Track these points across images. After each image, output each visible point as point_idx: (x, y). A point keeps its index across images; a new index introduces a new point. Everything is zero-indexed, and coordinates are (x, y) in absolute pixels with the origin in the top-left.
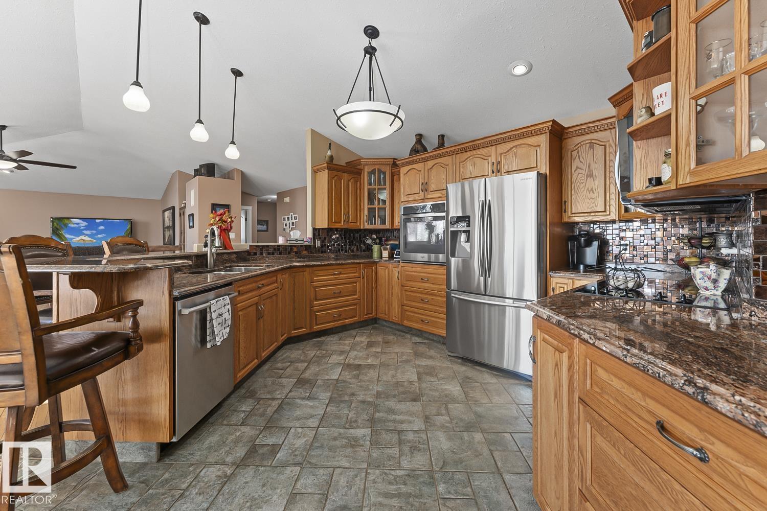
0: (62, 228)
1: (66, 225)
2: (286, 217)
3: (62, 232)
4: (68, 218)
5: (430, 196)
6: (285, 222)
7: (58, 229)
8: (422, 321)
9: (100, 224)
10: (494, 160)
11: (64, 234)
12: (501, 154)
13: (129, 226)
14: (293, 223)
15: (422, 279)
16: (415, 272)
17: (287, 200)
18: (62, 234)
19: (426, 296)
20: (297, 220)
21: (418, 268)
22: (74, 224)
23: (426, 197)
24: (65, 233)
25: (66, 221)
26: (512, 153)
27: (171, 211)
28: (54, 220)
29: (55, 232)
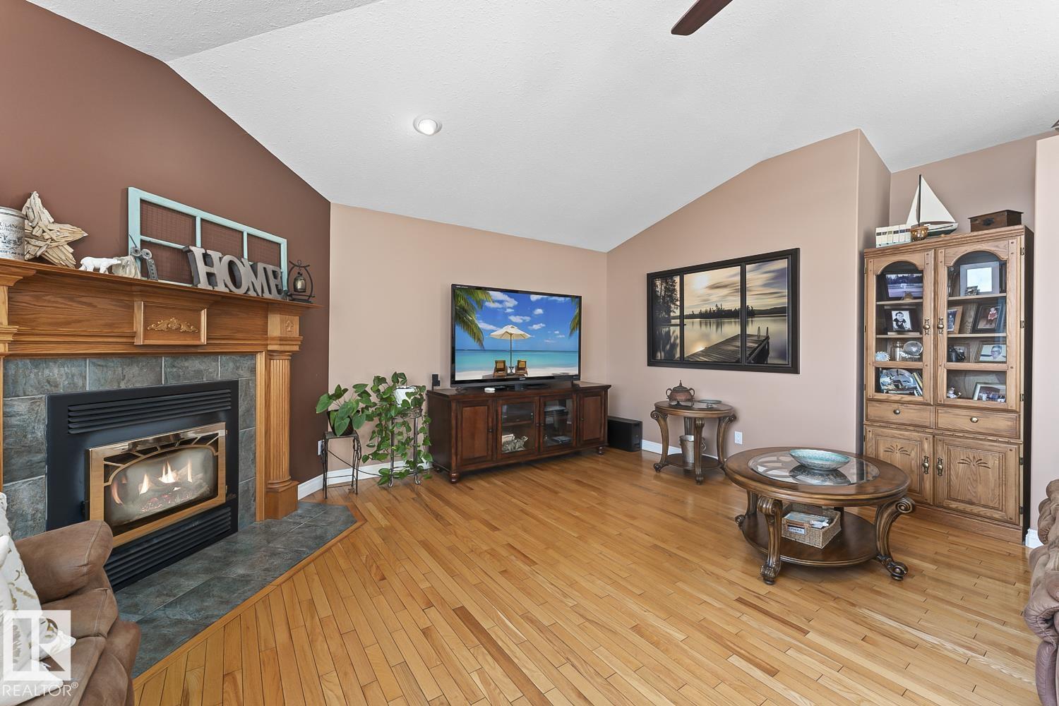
0: (473, 308)
1: (480, 303)
3: (472, 318)
4: (485, 289)
7: (466, 311)
11: (476, 322)
18: (472, 322)
24: (478, 319)
25: (480, 295)
27: (783, 264)
28: (458, 292)
29: (459, 317)
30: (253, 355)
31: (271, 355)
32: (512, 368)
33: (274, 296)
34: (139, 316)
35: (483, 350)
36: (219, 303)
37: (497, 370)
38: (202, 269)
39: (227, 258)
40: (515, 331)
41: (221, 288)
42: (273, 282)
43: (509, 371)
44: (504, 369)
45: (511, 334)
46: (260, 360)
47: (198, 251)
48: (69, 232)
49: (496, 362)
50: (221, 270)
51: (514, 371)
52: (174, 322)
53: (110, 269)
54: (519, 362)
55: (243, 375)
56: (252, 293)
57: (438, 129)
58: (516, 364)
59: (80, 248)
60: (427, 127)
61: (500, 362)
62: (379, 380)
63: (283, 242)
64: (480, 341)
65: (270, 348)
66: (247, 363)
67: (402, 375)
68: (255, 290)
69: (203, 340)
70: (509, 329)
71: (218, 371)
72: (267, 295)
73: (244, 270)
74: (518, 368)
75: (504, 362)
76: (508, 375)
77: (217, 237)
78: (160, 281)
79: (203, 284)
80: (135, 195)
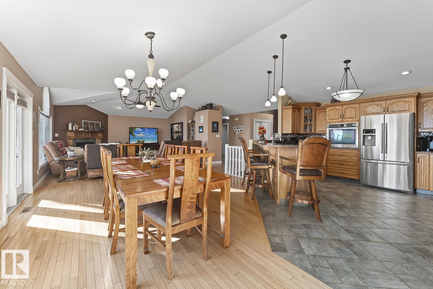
1: (134, 130)
2: (236, 127)
3: (133, 133)
5: (345, 120)
6: (235, 130)
8: (340, 173)
9: (146, 130)
10: (384, 106)
12: (389, 104)
13: (157, 130)
14: (240, 130)
15: (340, 155)
16: (335, 152)
17: (237, 119)
19: (343, 162)
20: (244, 129)
21: (337, 151)
23: (343, 121)
25: (135, 129)
26: (395, 104)
27: (181, 124)
28: (130, 128)
29: (131, 133)
30: (96, 139)
31: (98, 139)
32: (141, 141)
33: (99, 131)
34: (84, 134)
37: (138, 142)
38: (90, 128)
39: (93, 127)
40: (142, 135)
41: (92, 131)
42: (99, 129)
44: (140, 142)
47: (89, 126)
48: (78, 126)
50: (92, 128)
52: (87, 135)
53: (81, 130)
57: (122, 108)
59: (79, 128)
60: (120, 108)
63: (100, 123)
64: (134, 137)
66: (95, 140)
68: (96, 130)
69: (90, 137)
70: (140, 134)
71: (92, 141)
73: (95, 128)
74: (142, 142)
77: (92, 124)
78: (86, 130)
79: (90, 130)
80: (83, 121)
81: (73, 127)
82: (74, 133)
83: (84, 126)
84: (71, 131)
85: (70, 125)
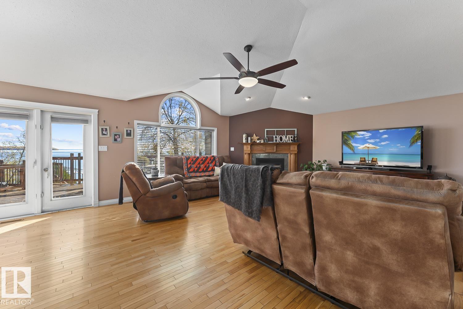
0: (350, 139)
1: (353, 137)
4: (355, 131)
7: (347, 140)
11: (351, 143)
22: (359, 135)
24: (352, 142)
25: (353, 134)
28: (343, 134)
29: (345, 142)
31: (291, 154)
33: (290, 142)
34: (265, 148)
35: (354, 153)
36: (277, 145)
37: (361, 161)
38: (274, 139)
39: (280, 136)
40: (371, 146)
41: (278, 142)
42: (290, 139)
43: (367, 162)
44: (365, 161)
45: (368, 147)
46: (289, 154)
47: (274, 136)
48: (258, 137)
49: (361, 158)
50: (278, 139)
51: (370, 162)
52: (270, 148)
53: (260, 142)
54: (373, 158)
55: (285, 158)
56: (284, 142)
57: (309, 98)
58: (372, 159)
59: (258, 140)
60: (306, 98)
61: (363, 158)
62: (319, 161)
63: (296, 129)
64: (353, 150)
65: (291, 152)
66: (286, 155)
67: (326, 161)
68: (285, 141)
69: (275, 151)
70: (367, 145)
71: (279, 156)
72: (288, 142)
73: (284, 138)
74: (372, 161)
75: (365, 158)
76: (367, 163)
77: (279, 133)
78: (269, 142)
79: (274, 142)
80: (266, 130)
81: (247, 139)
82: (249, 147)
83: (267, 137)
84: (245, 144)
85: (244, 136)
